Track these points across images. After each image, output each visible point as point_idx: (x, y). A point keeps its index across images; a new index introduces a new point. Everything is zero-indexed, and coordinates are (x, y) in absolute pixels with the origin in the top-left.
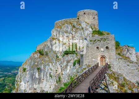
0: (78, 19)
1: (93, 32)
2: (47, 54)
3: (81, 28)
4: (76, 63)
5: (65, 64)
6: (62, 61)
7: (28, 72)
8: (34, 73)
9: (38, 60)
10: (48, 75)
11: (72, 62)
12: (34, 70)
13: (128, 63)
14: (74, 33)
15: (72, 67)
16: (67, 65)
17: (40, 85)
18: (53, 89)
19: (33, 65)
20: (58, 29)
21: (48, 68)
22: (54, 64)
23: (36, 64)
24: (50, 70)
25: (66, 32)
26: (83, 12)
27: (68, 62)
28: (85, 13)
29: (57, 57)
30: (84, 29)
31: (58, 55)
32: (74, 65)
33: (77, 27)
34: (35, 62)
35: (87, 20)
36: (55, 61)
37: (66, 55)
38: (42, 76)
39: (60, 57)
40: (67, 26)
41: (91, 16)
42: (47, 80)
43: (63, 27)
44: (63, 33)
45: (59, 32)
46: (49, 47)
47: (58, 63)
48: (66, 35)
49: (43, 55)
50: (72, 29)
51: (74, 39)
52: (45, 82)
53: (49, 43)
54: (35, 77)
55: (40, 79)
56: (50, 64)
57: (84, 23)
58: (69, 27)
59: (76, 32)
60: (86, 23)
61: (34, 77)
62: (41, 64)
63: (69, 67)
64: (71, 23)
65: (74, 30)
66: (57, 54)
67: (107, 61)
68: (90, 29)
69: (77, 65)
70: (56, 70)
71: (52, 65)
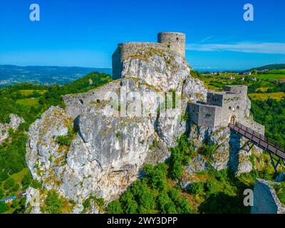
1: (191, 72)
5: (168, 122)
7: (86, 145)
8: (109, 143)
10: (136, 142)
14: (169, 73)
17: (123, 159)
18: (146, 159)
19: (102, 129)
20: (144, 63)
21: (135, 131)
23: (110, 127)
24: (140, 134)
25: (158, 70)
28: (177, 39)
33: (172, 62)
34: (105, 125)
36: (145, 118)
38: (126, 144)
40: (159, 60)
42: (135, 149)
43: (149, 59)
44: (152, 71)
45: (145, 69)
48: (157, 74)
50: (167, 67)
51: (170, 83)
52: (132, 152)
54: (114, 150)
55: (122, 151)
57: (180, 58)
59: (173, 73)
61: (111, 150)
65: (169, 68)
69: (183, 122)
71: (142, 125)
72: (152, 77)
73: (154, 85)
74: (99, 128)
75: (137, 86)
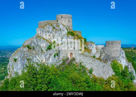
0: (57, 21)
1: (68, 32)
2: (34, 49)
3: (59, 29)
4: (56, 55)
5: (48, 56)
6: (46, 54)
7: (19, 62)
8: (24, 62)
9: (27, 53)
11: (53, 54)
12: (25, 60)
13: (85, 57)
14: (54, 33)
15: (53, 58)
16: (49, 57)
19: (23, 56)
20: (42, 29)
21: (35, 59)
22: (40, 56)
23: (26, 56)
24: (37, 60)
25: (48, 32)
26: (61, 16)
27: (50, 55)
29: (42, 51)
30: (62, 29)
31: (43, 49)
32: (55, 56)
33: (56, 28)
34: (24, 55)
35: (64, 23)
36: (40, 54)
37: (48, 50)
39: (44, 51)
41: (67, 20)
43: (45, 27)
44: (46, 32)
45: (43, 31)
46: (35, 43)
47: (43, 55)
48: (48, 34)
49: (30, 49)
50: (53, 30)
51: (54, 37)
53: (35, 40)
56: (37, 56)
57: (62, 25)
58: (50, 28)
59: (56, 33)
60: (63, 25)
62: (30, 56)
63: (51, 59)
64: (52, 25)
65: (54, 30)
66: (41, 48)
67: (74, 56)
68: (66, 31)
69: (56, 57)
70: (42, 60)
71: (39, 57)
72: (46, 35)
73: (47, 38)
74: (22, 56)
75: (39, 39)
